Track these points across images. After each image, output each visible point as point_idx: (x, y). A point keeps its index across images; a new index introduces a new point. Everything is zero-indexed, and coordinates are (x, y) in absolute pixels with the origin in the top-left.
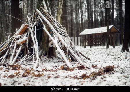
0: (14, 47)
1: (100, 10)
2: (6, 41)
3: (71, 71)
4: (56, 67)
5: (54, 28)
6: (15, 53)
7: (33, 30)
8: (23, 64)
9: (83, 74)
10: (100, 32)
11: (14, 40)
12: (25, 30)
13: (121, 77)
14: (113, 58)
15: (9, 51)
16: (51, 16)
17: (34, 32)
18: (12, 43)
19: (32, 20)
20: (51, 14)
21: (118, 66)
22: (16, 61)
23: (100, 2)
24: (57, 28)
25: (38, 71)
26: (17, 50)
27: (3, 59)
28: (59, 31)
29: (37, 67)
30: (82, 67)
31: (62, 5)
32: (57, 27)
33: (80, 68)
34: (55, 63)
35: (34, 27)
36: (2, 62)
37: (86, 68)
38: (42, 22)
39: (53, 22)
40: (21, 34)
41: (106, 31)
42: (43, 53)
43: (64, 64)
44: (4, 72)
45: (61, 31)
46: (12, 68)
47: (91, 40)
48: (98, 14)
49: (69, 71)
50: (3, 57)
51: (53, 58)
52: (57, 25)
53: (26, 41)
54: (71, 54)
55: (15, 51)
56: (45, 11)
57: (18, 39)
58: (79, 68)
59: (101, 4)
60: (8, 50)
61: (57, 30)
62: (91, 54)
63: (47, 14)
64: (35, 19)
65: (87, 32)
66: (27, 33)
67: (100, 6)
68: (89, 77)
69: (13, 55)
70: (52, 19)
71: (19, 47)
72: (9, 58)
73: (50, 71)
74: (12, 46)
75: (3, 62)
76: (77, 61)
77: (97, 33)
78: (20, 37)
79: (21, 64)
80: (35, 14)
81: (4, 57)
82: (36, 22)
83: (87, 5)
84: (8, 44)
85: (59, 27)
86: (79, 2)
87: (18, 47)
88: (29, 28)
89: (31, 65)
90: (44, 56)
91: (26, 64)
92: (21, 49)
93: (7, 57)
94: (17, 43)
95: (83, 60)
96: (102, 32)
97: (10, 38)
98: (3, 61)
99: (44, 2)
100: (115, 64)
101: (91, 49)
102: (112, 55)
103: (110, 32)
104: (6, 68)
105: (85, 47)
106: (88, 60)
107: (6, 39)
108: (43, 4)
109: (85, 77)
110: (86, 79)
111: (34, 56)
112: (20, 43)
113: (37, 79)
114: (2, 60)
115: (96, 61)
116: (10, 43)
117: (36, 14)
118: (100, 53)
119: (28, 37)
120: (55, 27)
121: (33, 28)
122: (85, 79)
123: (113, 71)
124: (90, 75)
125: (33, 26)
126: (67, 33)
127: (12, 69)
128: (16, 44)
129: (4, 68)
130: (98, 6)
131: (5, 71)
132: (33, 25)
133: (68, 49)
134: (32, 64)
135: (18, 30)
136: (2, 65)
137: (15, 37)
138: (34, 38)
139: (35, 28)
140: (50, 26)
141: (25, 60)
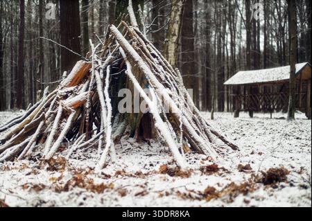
0: (55, 114)
1: (278, 25)
2: (39, 100)
3: (182, 177)
4: (151, 165)
5: (152, 71)
6: (58, 130)
7: (102, 76)
8: (76, 156)
9: (208, 187)
10: (275, 79)
11: (58, 99)
12: (84, 76)
13: (299, 197)
14: (299, 144)
15: (45, 125)
16: (146, 42)
17: (103, 80)
18: (51, 107)
19: (102, 50)
20: (146, 38)
21: (302, 168)
22: (60, 149)
23: (278, 4)
24: (159, 70)
25: (106, 176)
26: (63, 124)
27: (29, 144)
28: (163, 78)
29: (105, 166)
30: (212, 169)
31: (179, 13)
32: (160, 68)
33: (208, 171)
34: (151, 155)
35: (106, 68)
36: (27, 151)
37: (221, 171)
38: (124, 55)
39: (149, 57)
40: (73, 85)
41: (288, 77)
42: (127, 130)
43: (170, 159)
44: (27, 175)
45: (169, 79)
46: (47, 166)
47: (251, 97)
48: (274, 34)
49: (179, 177)
50: (29, 138)
51: (149, 144)
52: (160, 64)
53: (85, 101)
54: (190, 135)
55: (59, 126)
56: (131, 29)
57: (65, 97)
58: (205, 170)
59: (282, 8)
60: (42, 123)
61: (158, 77)
62: (247, 134)
63: (137, 37)
64: (108, 48)
65: (242, 77)
66: (87, 82)
67: (279, 14)
68: (218, 197)
69: (52, 133)
70: (149, 49)
71: (68, 116)
72: (44, 142)
73: (131, 175)
74: (51, 113)
75: (30, 151)
76: (203, 153)
77: (265, 81)
78: (71, 92)
79: (70, 157)
80: (107, 36)
81: (32, 140)
82: (110, 57)
83: (246, 12)
84: (43, 109)
85: (165, 69)
86: (226, 5)
87: (65, 114)
88: (92, 70)
89: (94, 160)
90: (127, 139)
91: (83, 157)
92: (72, 121)
93: (38, 140)
94: (62, 106)
95: (221, 149)
96: (279, 79)
97: (47, 94)
98: (29, 148)
99: (130, 9)
100: (298, 162)
101: (251, 119)
102: (298, 138)
103: (300, 80)
104: (35, 164)
105: (237, 115)
106: (232, 150)
107: (38, 97)
108: (127, 12)
109: (210, 194)
110: (212, 200)
111: (101, 137)
112: (70, 107)
113: (92, 197)
114: (28, 146)
115: (252, 153)
116: (48, 106)
117: (110, 36)
118: (268, 132)
119: (89, 92)
120: (155, 68)
121: (101, 71)
122: (209, 200)
123: (284, 180)
124: (222, 191)
125: (102, 66)
126: (182, 84)
127: (48, 169)
128: (60, 109)
129: (31, 166)
130: (273, 14)
131: (29, 174)
132: (102, 63)
133: (182, 123)
134: (97, 156)
135: (67, 74)
136: (27, 158)
137: (60, 92)
138: (104, 94)
139: (108, 71)
140: (141, 66)
141: (81, 148)
